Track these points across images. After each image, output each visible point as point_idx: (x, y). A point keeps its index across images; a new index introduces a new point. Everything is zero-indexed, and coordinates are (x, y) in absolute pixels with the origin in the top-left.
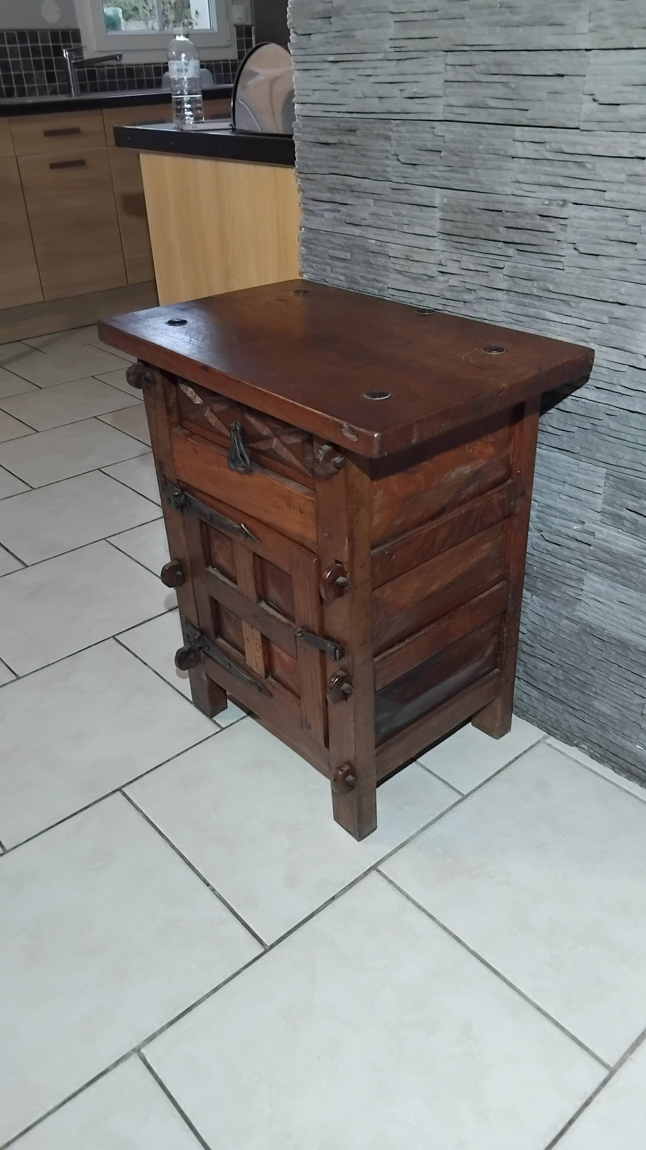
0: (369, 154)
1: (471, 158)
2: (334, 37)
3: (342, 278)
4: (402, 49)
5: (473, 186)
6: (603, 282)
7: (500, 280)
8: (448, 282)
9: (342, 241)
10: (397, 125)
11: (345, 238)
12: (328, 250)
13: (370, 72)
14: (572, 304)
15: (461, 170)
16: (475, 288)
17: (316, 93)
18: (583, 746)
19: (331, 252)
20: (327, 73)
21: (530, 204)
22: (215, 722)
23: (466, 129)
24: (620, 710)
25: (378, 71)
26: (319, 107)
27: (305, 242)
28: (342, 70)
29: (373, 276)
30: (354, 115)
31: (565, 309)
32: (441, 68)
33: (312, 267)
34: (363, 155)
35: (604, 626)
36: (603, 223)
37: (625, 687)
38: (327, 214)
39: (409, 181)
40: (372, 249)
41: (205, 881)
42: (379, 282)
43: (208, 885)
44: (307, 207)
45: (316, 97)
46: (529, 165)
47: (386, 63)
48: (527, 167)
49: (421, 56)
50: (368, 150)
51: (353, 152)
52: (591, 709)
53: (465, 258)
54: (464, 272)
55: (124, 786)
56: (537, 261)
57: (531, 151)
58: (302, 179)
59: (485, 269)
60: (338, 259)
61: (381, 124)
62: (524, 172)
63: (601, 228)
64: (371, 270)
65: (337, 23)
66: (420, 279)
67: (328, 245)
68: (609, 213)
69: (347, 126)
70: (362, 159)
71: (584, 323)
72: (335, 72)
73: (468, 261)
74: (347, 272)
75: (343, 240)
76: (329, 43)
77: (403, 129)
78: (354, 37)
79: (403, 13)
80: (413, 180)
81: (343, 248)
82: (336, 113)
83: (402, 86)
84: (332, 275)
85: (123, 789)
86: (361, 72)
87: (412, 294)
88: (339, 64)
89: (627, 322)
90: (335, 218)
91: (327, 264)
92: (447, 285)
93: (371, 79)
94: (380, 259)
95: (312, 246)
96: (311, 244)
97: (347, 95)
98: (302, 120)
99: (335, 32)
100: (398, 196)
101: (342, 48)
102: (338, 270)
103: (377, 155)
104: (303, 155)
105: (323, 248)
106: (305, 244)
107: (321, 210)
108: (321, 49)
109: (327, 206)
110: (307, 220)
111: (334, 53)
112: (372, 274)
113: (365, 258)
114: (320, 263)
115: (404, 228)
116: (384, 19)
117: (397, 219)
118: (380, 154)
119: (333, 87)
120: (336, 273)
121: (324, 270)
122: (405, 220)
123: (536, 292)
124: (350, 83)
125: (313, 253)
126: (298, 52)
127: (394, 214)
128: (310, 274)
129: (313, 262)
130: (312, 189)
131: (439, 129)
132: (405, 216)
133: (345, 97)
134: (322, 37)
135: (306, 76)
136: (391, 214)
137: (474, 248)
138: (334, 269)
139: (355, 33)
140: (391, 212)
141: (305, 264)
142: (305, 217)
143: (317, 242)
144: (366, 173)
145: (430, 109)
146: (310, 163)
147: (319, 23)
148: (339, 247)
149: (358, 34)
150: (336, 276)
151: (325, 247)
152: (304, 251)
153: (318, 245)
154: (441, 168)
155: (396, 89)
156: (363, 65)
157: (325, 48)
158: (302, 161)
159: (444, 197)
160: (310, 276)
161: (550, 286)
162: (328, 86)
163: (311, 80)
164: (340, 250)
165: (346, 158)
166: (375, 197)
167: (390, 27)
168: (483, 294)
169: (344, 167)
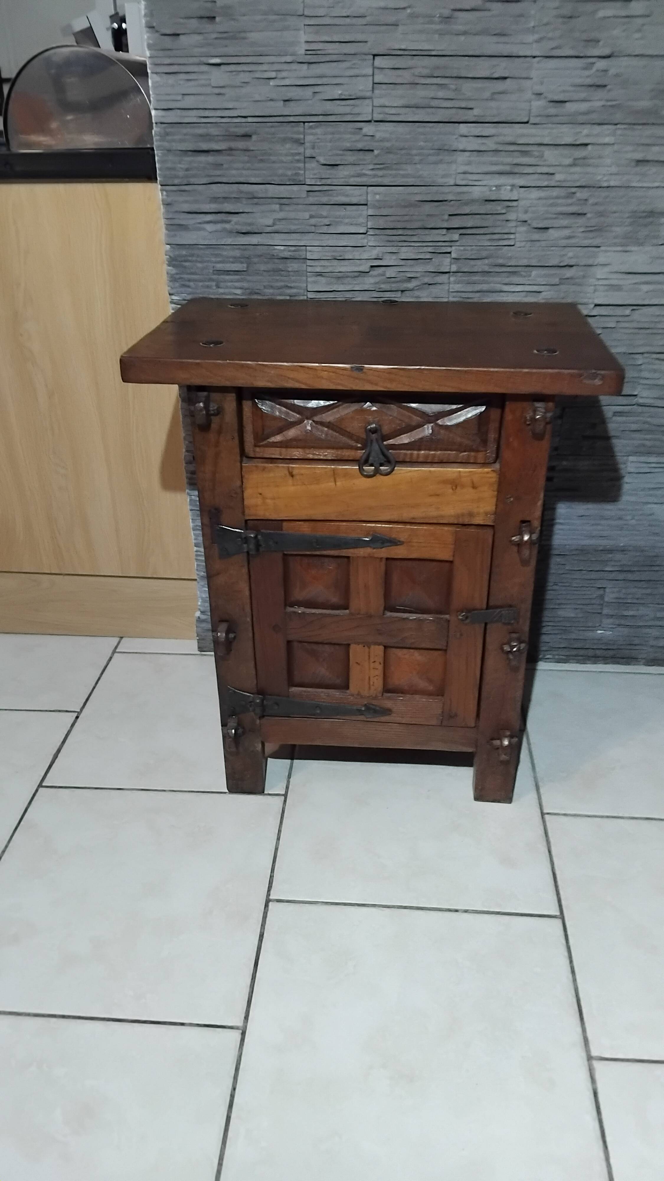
0: (273, 158)
1: (409, 154)
2: (216, 38)
4: (319, 52)
5: (411, 181)
6: (552, 250)
7: (446, 263)
8: (383, 275)
9: (237, 253)
10: (311, 127)
11: (239, 249)
12: (214, 265)
13: (273, 75)
14: (523, 273)
15: (395, 167)
16: (418, 275)
17: (186, 97)
18: (548, 656)
19: (219, 266)
20: (204, 77)
21: (477, 192)
22: (269, 795)
23: (401, 129)
24: (581, 609)
25: (284, 74)
26: (195, 113)
27: (173, 261)
28: (229, 74)
29: (282, 284)
30: (250, 120)
31: (515, 279)
32: (367, 71)
33: (189, 287)
34: (262, 161)
35: (566, 542)
36: (551, 201)
37: (588, 586)
38: (209, 227)
39: (329, 182)
40: (282, 255)
41: (450, 910)
42: (291, 287)
43: (457, 911)
44: (177, 222)
45: (188, 102)
46: (474, 158)
47: (294, 66)
48: (472, 158)
49: (344, 59)
50: (270, 155)
51: (246, 158)
52: (556, 619)
53: (404, 249)
54: (402, 263)
55: (268, 894)
56: (484, 241)
57: (475, 143)
58: (166, 191)
59: (428, 256)
60: (228, 272)
61: (288, 128)
62: (469, 163)
63: (552, 205)
64: (278, 278)
65: (222, 24)
66: (347, 277)
67: (213, 259)
68: (555, 192)
69: (241, 131)
70: (261, 165)
71: (535, 288)
72: (218, 76)
73: (406, 252)
74: (245, 285)
75: (237, 251)
76: (209, 45)
77: (319, 131)
78: (244, 38)
79: (321, 16)
80: (334, 180)
81: (236, 260)
82: (219, 118)
83: (317, 89)
84: (221, 290)
85: (271, 897)
86: (258, 75)
87: (339, 293)
88: (222, 67)
89: (577, 280)
90: (224, 230)
91: (211, 280)
92: (385, 277)
93: (272, 83)
94: (292, 265)
95: (187, 264)
96: (186, 261)
97: (237, 99)
98: (165, 128)
99: (220, 33)
100: (316, 198)
101: (230, 50)
102: (229, 284)
103: (284, 159)
104: (169, 165)
105: (205, 264)
106: (174, 263)
107: (200, 223)
108: (197, 51)
109: (209, 218)
110: (175, 236)
111: (219, 55)
112: (281, 281)
113: (270, 266)
114: (201, 281)
115: (325, 229)
116: (292, 21)
117: (313, 221)
118: (290, 158)
119: (217, 91)
120: (227, 287)
121: (208, 287)
122: (326, 221)
123: (487, 269)
124: (242, 87)
125: (189, 271)
126: (161, 53)
127: (311, 217)
128: (186, 295)
129: (189, 281)
130: (186, 202)
131: (368, 129)
132: (326, 217)
133: (237, 101)
134: (197, 38)
135: (171, 79)
136: (308, 217)
137: (415, 239)
138: (222, 284)
139: (248, 35)
140: (307, 215)
141: (177, 284)
142: (173, 233)
143: (194, 259)
144: (269, 178)
145: (356, 110)
146: (181, 173)
147: (194, 23)
148: (231, 260)
149: (254, 36)
150: (227, 291)
151: (208, 261)
152: (174, 271)
153: (197, 261)
154: (371, 167)
155: (309, 91)
156: (261, 68)
157: (204, 50)
158: (168, 173)
159: (376, 194)
160: (185, 296)
161: (501, 261)
162: (209, 90)
163: (180, 84)
164: (232, 263)
165: (236, 165)
166: (283, 201)
167: (299, 30)
168: (426, 280)
169: (234, 175)
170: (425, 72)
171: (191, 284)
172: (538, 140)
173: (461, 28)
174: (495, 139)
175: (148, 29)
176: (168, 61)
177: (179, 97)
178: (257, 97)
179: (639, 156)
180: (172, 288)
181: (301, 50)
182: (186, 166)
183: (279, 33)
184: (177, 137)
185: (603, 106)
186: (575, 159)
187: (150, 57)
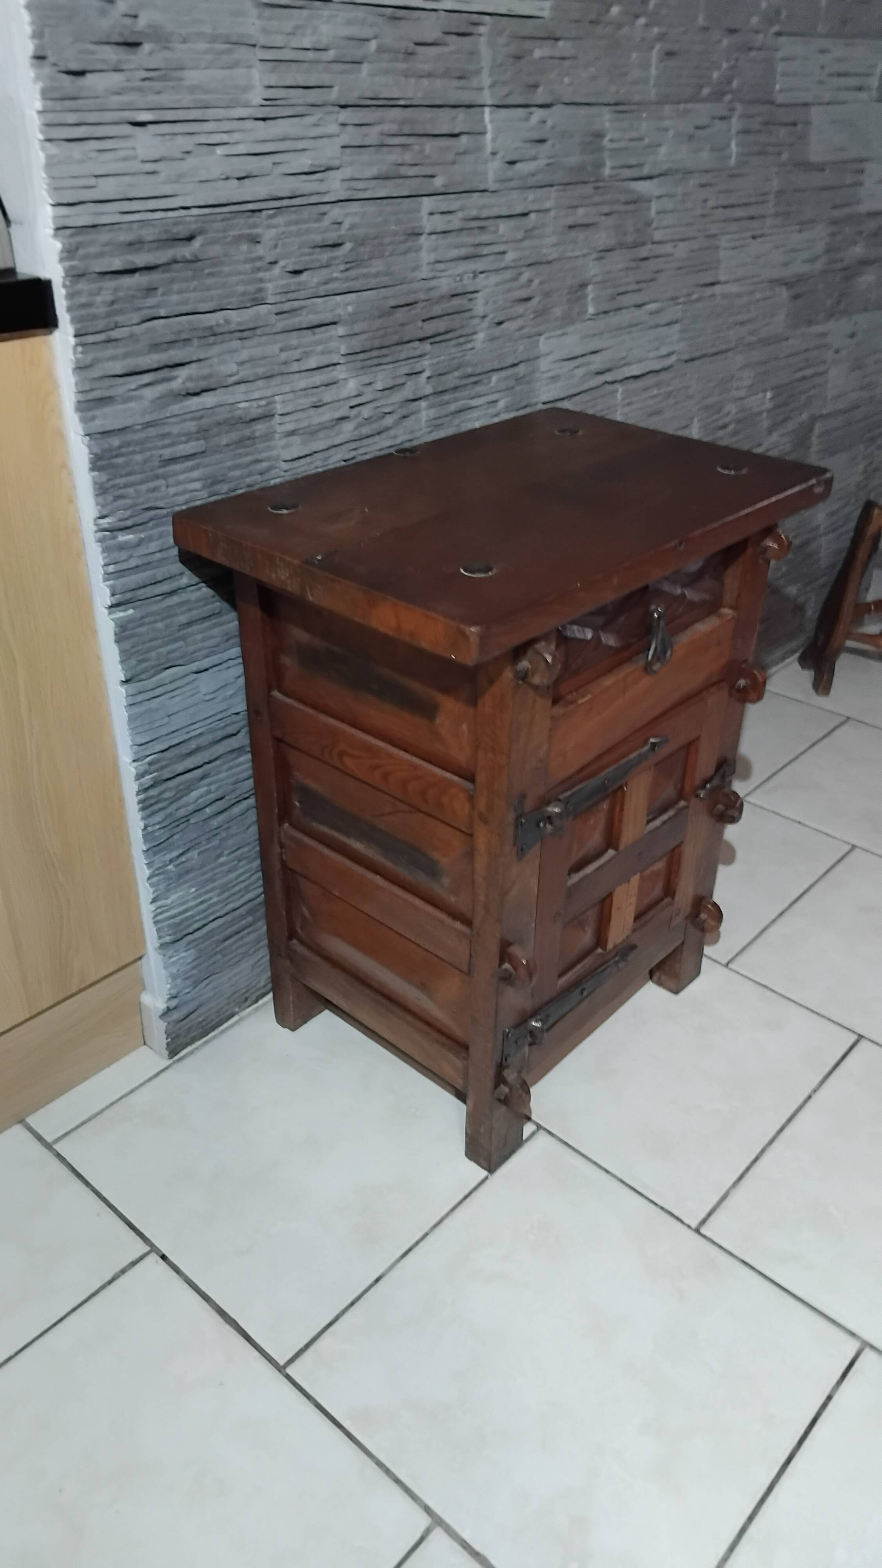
0: (226, 269)
1: (381, 244)
2: (143, 79)
3: (197, 485)
4: (278, 102)
5: (382, 281)
7: (420, 386)
8: (363, 416)
9: (192, 426)
10: (270, 217)
11: (193, 419)
12: (161, 451)
13: (222, 138)
15: (366, 263)
16: (393, 408)
17: (102, 180)
19: (167, 453)
20: (128, 143)
21: (443, 286)
23: (370, 209)
25: (236, 137)
26: (116, 206)
27: (98, 461)
28: (159, 138)
29: (251, 457)
30: (193, 211)
32: (333, 128)
33: (126, 496)
34: (213, 274)
38: (149, 393)
39: (302, 294)
40: (247, 416)
42: (263, 461)
44: (95, 395)
45: (107, 188)
46: (442, 241)
47: (249, 124)
48: (439, 243)
49: (306, 112)
50: (223, 264)
51: (190, 273)
53: (379, 375)
54: (379, 395)
57: (441, 221)
58: (84, 345)
59: (402, 380)
60: (179, 459)
61: (240, 220)
62: (436, 249)
63: (505, 291)
64: (244, 451)
65: (149, 55)
66: (322, 429)
67: (158, 443)
68: (507, 275)
69: (181, 230)
70: (212, 281)
72: (145, 143)
73: (382, 379)
74: (201, 472)
75: (194, 423)
76: (134, 90)
77: (280, 220)
78: (181, 79)
79: (280, 47)
80: (305, 292)
81: (189, 437)
82: (151, 214)
83: (277, 158)
84: (172, 490)
86: (203, 139)
88: (154, 127)
90: (171, 393)
91: (157, 477)
93: (219, 151)
94: (259, 427)
95: (120, 460)
96: (117, 456)
97: (179, 178)
98: (72, 235)
99: (147, 70)
100: (286, 322)
101: (165, 99)
102: (182, 477)
103: (240, 267)
104: (83, 300)
105: (148, 454)
106: (99, 463)
107: (135, 390)
108: (116, 100)
109: (146, 378)
110: (93, 418)
111: (150, 107)
112: (247, 455)
113: (234, 436)
114: (142, 482)
115: (295, 367)
116: (242, 53)
117: (284, 356)
118: (248, 267)
119: (149, 167)
120: (179, 483)
121: (154, 490)
122: (296, 354)
123: (457, 382)
124: (182, 159)
125: (123, 472)
126: (59, 105)
127: (282, 350)
128: (122, 511)
129: (126, 486)
130: (114, 358)
131: (336, 212)
132: (296, 348)
133: (177, 182)
134: (116, 79)
135: (77, 150)
136: (277, 351)
137: (389, 359)
138: (171, 480)
139: (186, 74)
140: (276, 348)
141: (110, 498)
142: (90, 414)
143: (131, 449)
144: (225, 301)
145: (323, 187)
146: (102, 310)
147: (111, 54)
148: (183, 439)
149: (193, 77)
150: (180, 488)
151: (150, 449)
152: (104, 477)
153: (134, 452)
154: (342, 267)
155: (267, 161)
156: (207, 127)
157: (124, 98)
158: (83, 312)
159: (348, 304)
160: (122, 514)
161: (470, 370)
162: (136, 166)
163: (90, 158)
164: (186, 442)
165: (176, 287)
166: (245, 333)
167: (250, 67)
168: (404, 411)
169: (174, 300)
170: (394, 128)
171: (131, 491)
172: (495, 212)
173: (426, 67)
174: (460, 214)
175: (34, 61)
176: (72, 118)
177: (92, 181)
178: (204, 175)
179: (570, 221)
180: (103, 506)
181: (257, 96)
182: (110, 298)
183: (227, 72)
184: (92, 250)
185: (548, 165)
186: (526, 231)
187: (39, 112)
